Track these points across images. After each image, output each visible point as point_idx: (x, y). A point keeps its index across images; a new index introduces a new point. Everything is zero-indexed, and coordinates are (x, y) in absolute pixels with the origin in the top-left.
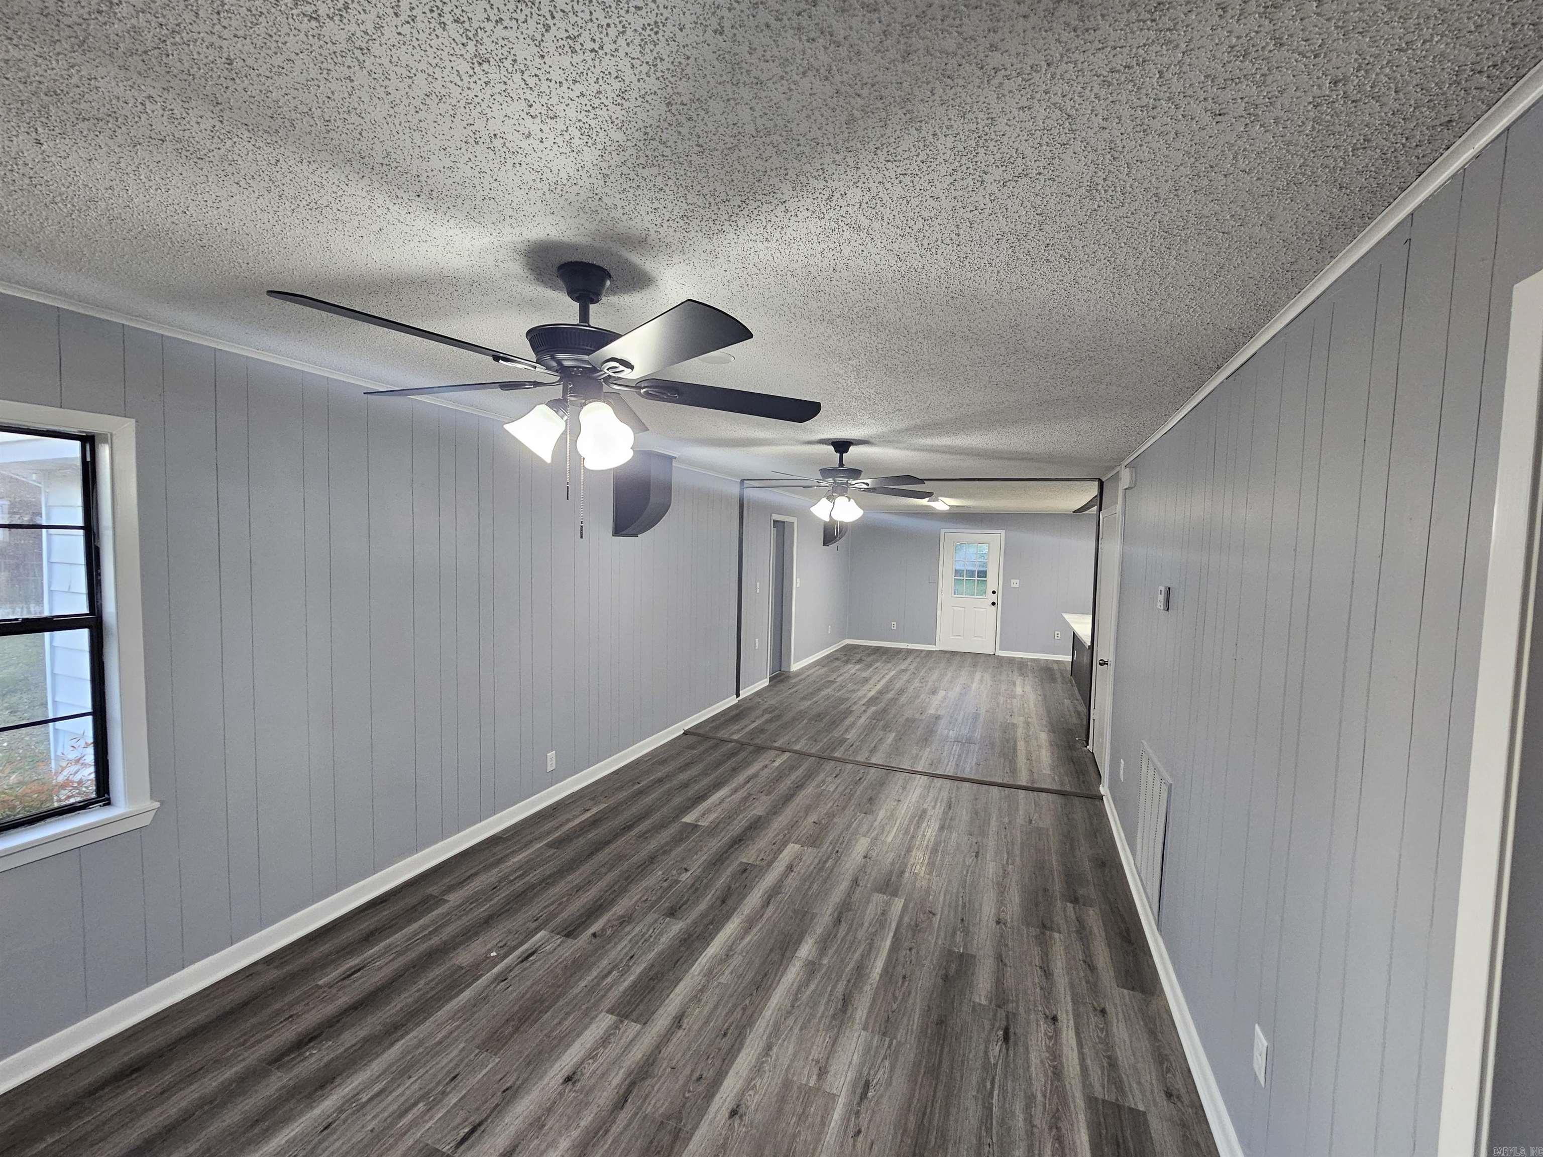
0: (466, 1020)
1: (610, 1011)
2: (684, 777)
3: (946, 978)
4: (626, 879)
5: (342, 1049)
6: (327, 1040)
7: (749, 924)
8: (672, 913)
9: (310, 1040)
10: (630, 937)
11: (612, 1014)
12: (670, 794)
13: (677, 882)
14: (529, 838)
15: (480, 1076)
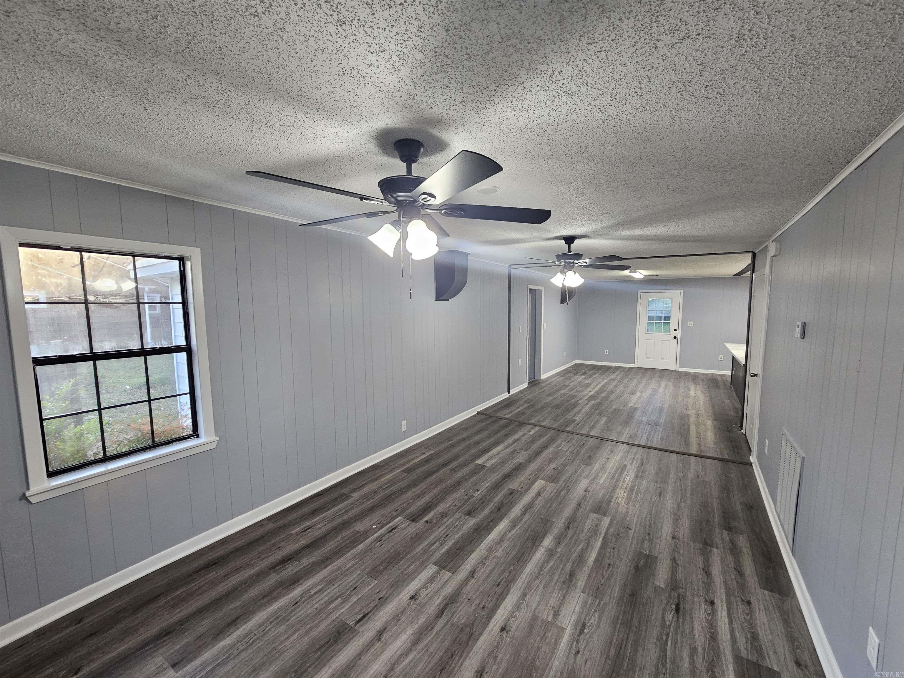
0: (361, 560)
1: (435, 564)
2: (477, 438)
3: (637, 568)
4: (444, 493)
5: (302, 567)
6: (296, 561)
7: (514, 524)
8: (469, 513)
9: (288, 560)
10: (446, 525)
11: (436, 565)
12: (469, 447)
13: (473, 496)
14: (393, 467)
15: (368, 589)
